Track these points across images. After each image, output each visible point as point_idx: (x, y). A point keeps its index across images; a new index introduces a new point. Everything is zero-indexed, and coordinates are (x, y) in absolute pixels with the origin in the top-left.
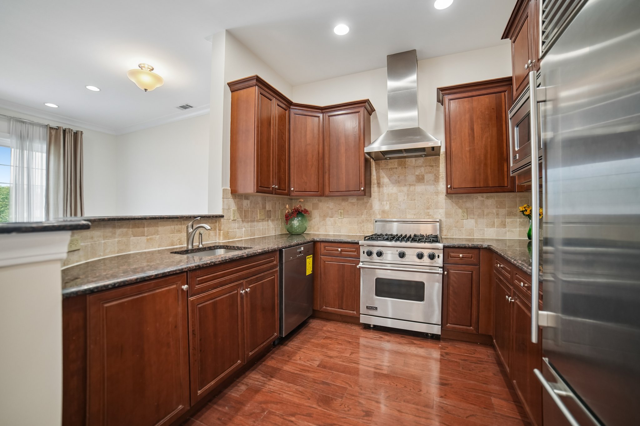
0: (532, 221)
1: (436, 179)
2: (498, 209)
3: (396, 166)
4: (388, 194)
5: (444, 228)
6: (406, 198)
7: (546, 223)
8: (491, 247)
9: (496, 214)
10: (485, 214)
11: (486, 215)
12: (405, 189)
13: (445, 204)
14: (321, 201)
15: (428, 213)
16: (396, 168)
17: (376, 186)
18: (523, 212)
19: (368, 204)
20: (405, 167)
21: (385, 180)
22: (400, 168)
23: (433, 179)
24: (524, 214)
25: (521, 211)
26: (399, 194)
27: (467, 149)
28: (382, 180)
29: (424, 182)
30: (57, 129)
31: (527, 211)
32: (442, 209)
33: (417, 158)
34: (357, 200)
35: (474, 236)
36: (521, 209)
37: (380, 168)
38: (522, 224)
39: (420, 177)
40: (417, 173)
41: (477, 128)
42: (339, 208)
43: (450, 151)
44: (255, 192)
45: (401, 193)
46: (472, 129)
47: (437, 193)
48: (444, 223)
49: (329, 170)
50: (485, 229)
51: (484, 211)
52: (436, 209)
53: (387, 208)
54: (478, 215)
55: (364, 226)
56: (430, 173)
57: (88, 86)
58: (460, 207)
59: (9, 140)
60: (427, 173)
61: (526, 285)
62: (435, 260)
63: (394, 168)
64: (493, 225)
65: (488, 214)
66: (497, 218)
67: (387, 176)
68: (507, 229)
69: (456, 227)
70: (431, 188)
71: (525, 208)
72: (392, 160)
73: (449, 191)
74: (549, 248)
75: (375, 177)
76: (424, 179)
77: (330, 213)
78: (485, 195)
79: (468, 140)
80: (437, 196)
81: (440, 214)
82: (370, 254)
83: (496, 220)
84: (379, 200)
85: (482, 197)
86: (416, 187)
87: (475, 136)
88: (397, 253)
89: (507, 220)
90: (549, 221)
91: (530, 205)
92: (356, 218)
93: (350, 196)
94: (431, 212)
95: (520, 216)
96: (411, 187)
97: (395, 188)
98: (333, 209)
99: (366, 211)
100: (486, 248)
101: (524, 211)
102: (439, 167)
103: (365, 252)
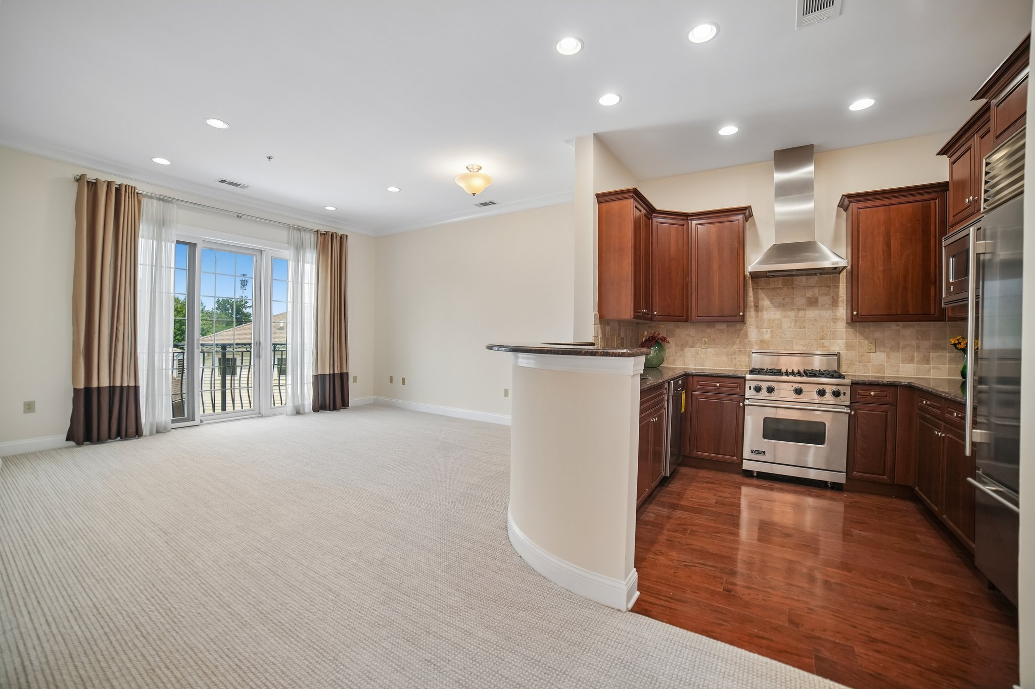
0: (967, 357)
1: (835, 303)
2: (919, 341)
3: (781, 286)
4: (769, 320)
5: (844, 363)
6: (793, 324)
7: (982, 359)
8: (913, 384)
9: (915, 347)
10: (901, 346)
11: (902, 348)
12: (792, 314)
13: (846, 333)
14: (678, 327)
15: (823, 344)
16: (781, 288)
17: (752, 309)
18: (955, 345)
19: (742, 332)
20: (793, 288)
21: (766, 302)
22: (786, 288)
23: (830, 302)
24: (956, 348)
25: (951, 344)
26: (784, 320)
27: (881, 268)
28: (761, 303)
29: (817, 306)
30: (325, 234)
31: (960, 344)
32: (841, 339)
33: (808, 277)
34: (728, 326)
35: (884, 373)
36: (953, 341)
37: (759, 288)
38: (952, 360)
39: (813, 299)
40: (808, 295)
41: (894, 244)
42: (702, 336)
43: (858, 271)
44: (632, 317)
45: (786, 319)
46: (888, 245)
47: (835, 320)
48: (844, 356)
49: (697, 290)
50: (900, 365)
51: (898, 343)
52: (833, 339)
53: (767, 336)
54: (891, 348)
55: (735, 358)
56: (826, 295)
57: (389, 187)
58: (867, 338)
59: (288, 252)
60: (821, 295)
61: (960, 415)
62: (840, 397)
63: (777, 288)
64: (912, 360)
65: (904, 347)
66: (917, 352)
67: (768, 298)
68: (931, 365)
69: (859, 362)
70: (827, 314)
71: (958, 340)
72: (775, 279)
73: (855, 318)
74: (983, 387)
75: (752, 299)
76: (818, 302)
77: (690, 342)
78: (901, 323)
79: (882, 258)
80: (835, 323)
81: (838, 346)
82: (758, 389)
83: (916, 354)
84: (757, 327)
85: (897, 325)
86: (807, 312)
87: (892, 253)
88: (793, 389)
89: (931, 354)
90: (985, 356)
91: (965, 337)
92: (725, 348)
93: (718, 322)
94: (826, 342)
95: (951, 349)
96: (800, 312)
97: (778, 313)
98: (694, 336)
99: (738, 340)
100: (905, 386)
101: (957, 344)
102: (839, 288)
103: (752, 387)
